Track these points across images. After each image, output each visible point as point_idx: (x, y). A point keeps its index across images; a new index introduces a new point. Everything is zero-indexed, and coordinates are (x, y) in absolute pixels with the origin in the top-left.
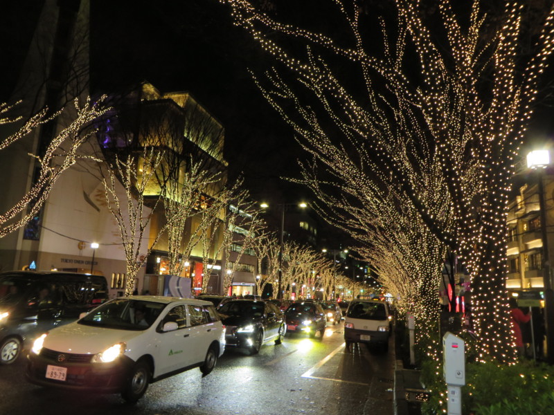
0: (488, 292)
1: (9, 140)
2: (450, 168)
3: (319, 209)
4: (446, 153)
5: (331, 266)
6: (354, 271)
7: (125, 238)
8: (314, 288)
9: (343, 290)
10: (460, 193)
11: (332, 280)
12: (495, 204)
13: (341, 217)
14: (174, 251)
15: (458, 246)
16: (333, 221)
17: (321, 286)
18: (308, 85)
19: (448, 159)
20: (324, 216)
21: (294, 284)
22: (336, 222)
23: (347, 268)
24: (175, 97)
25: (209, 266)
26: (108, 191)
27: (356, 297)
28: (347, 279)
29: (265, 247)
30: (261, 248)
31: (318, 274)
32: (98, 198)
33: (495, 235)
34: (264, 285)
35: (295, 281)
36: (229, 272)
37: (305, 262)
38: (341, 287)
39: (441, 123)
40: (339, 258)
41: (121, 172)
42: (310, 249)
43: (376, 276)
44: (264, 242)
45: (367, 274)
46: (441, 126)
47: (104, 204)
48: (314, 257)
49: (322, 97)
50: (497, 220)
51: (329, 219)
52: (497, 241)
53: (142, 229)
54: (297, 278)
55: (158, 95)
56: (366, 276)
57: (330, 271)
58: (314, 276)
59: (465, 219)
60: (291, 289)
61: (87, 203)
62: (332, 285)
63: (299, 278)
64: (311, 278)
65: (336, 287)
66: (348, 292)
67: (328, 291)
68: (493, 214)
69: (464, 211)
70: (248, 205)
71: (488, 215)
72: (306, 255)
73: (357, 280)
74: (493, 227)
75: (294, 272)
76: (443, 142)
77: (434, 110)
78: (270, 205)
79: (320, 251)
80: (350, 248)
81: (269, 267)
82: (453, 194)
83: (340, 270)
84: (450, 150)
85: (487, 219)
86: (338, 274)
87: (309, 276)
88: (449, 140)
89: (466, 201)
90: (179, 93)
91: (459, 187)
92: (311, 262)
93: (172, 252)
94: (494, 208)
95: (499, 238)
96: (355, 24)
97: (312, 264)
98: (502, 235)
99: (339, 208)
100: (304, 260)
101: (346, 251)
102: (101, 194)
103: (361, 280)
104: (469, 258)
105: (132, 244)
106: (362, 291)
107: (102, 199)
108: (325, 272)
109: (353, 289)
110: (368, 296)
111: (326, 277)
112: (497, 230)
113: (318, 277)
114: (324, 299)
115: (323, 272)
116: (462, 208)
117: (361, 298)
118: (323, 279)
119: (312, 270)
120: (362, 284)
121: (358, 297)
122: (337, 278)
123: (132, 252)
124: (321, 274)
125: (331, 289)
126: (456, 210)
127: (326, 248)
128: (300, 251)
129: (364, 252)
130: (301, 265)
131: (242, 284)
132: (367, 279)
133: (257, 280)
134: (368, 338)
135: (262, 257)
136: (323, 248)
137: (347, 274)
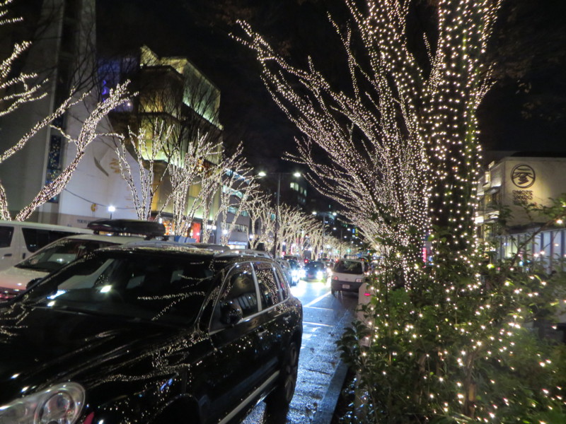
0: (412, 256)
1: (47, 120)
2: (398, 181)
3: (312, 180)
4: (397, 172)
5: (320, 227)
6: (341, 231)
7: (136, 202)
8: (302, 248)
9: (331, 250)
10: (403, 198)
11: (321, 240)
12: (420, 207)
13: (331, 187)
14: (179, 213)
15: (399, 229)
16: (324, 191)
17: (309, 246)
18: (308, 86)
19: (397, 176)
20: (316, 186)
21: (284, 244)
22: (326, 192)
23: (335, 229)
24: (172, 62)
25: (209, 227)
26: (122, 160)
27: (343, 257)
28: (334, 239)
29: (258, 209)
30: (255, 211)
31: (307, 234)
32: (112, 165)
33: (418, 224)
34: (257, 244)
35: (286, 241)
36: (225, 232)
37: (295, 223)
38: (328, 246)
39: (395, 153)
40: (328, 219)
41: (133, 142)
42: (300, 211)
43: (363, 237)
44: (257, 204)
45: (354, 234)
46: (395, 155)
47: (118, 171)
48: (304, 218)
49: (319, 97)
50: (420, 216)
51: (320, 189)
52: (419, 228)
53: (152, 195)
54: (287, 238)
55: (155, 59)
56: (354, 236)
57: (319, 231)
58: (303, 236)
59: (404, 213)
60: (281, 248)
61: (97, 168)
62: (320, 245)
63: (289, 238)
64: (300, 237)
65: (324, 247)
66: (335, 252)
67: (316, 251)
68: (418, 212)
69: (405, 209)
70: (246, 171)
71: (416, 213)
72: (297, 216)
73: (345, 240)
74: (417, 220)
75: (285, 232)
76: (395, 165)
77: (391, 144)
78: (267, 174)
79: (310, 213)
80: (338, 212)
81: (262, 228)
82: (399, 197)
83: (328, 230)
84: (399, 170)
85: (415, 215)
86: (326, 235)
87: (298, 236)
88: (399, 164)
89: (406, 202)
90: (177, 59)
91: (402, 194)
92: (301, 223)
93: (177, 214)
94: (419, 209)
95: (421, 226)
96: (347, 43)
97: (301, 225)
98: (423, 224)
99: (329, 179)
100: (294, 221)
101: (335, 214)
102: (115, 162)
103: (348, 240)
104: (404, 237)
105: (144, 208)
106: (349, 251)
107: (116, 167)
108: (314, 232)
109: (340, 249)
110: (355, 255)
111: (315, 237)
112: (420, 221)
113: (307, 236)
114: (312, 258)
115: (312, 233)
116: (403, 207)
117: (348, 258)
118: (312, 239)
119: (301, 230)
120: (349, 244)
121: (345, 256)
122: (326, 238)
123: (144, 215)
124: (310, 234)
125: (319, 249)
126: (400, 208)
127: (316, 210)
128: (291, 213)
129: (351, 217)
130: (292, 227)
131: (235, 243)
132: (354, 240)
133: (251, 240)
134: (348, 287)
135: (256, 218)
136: (313, 211)
137: (335, 234)
